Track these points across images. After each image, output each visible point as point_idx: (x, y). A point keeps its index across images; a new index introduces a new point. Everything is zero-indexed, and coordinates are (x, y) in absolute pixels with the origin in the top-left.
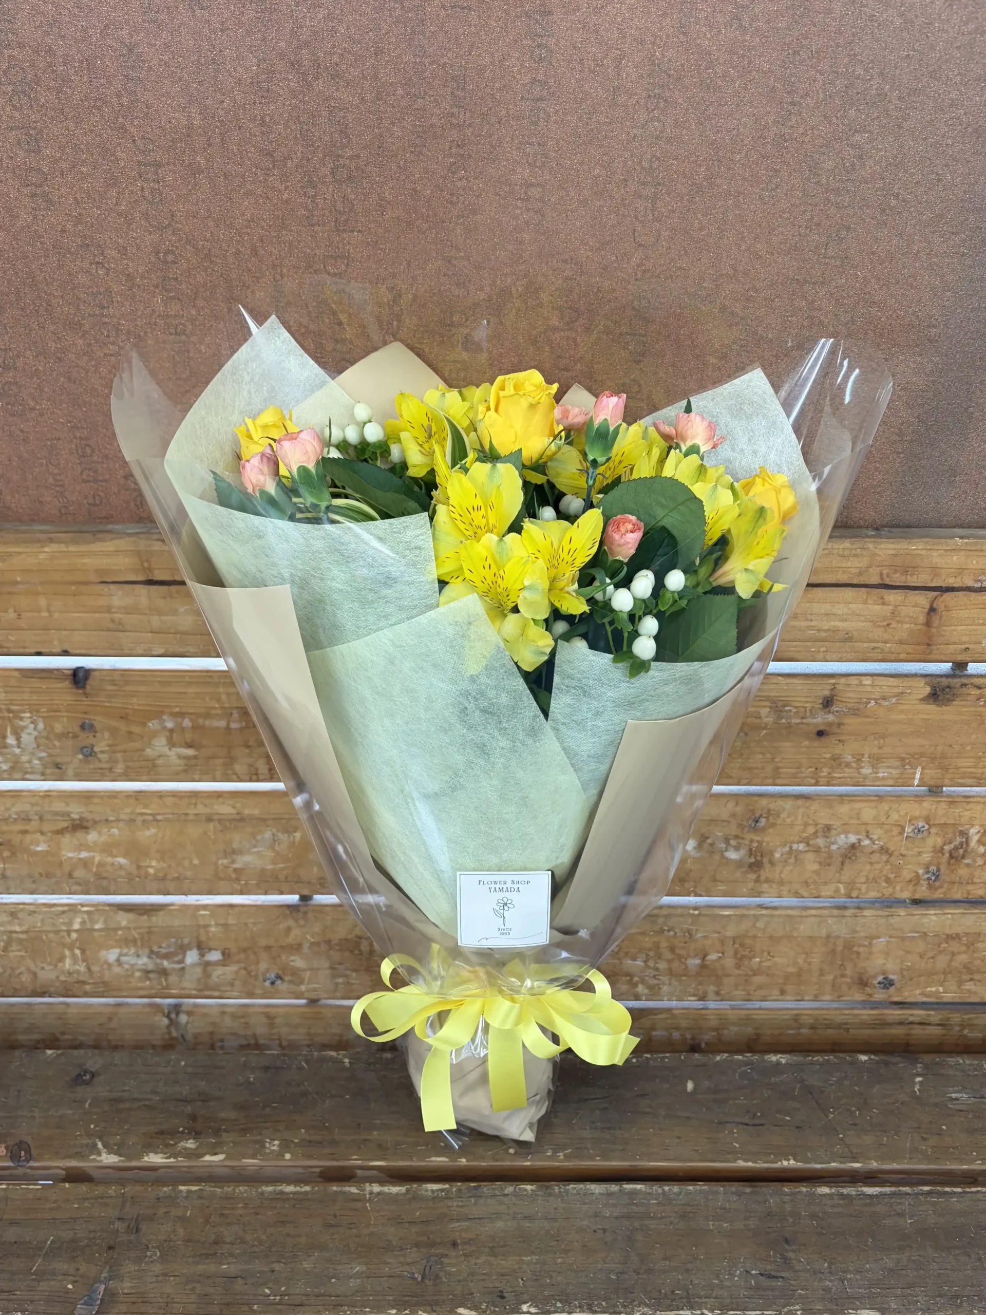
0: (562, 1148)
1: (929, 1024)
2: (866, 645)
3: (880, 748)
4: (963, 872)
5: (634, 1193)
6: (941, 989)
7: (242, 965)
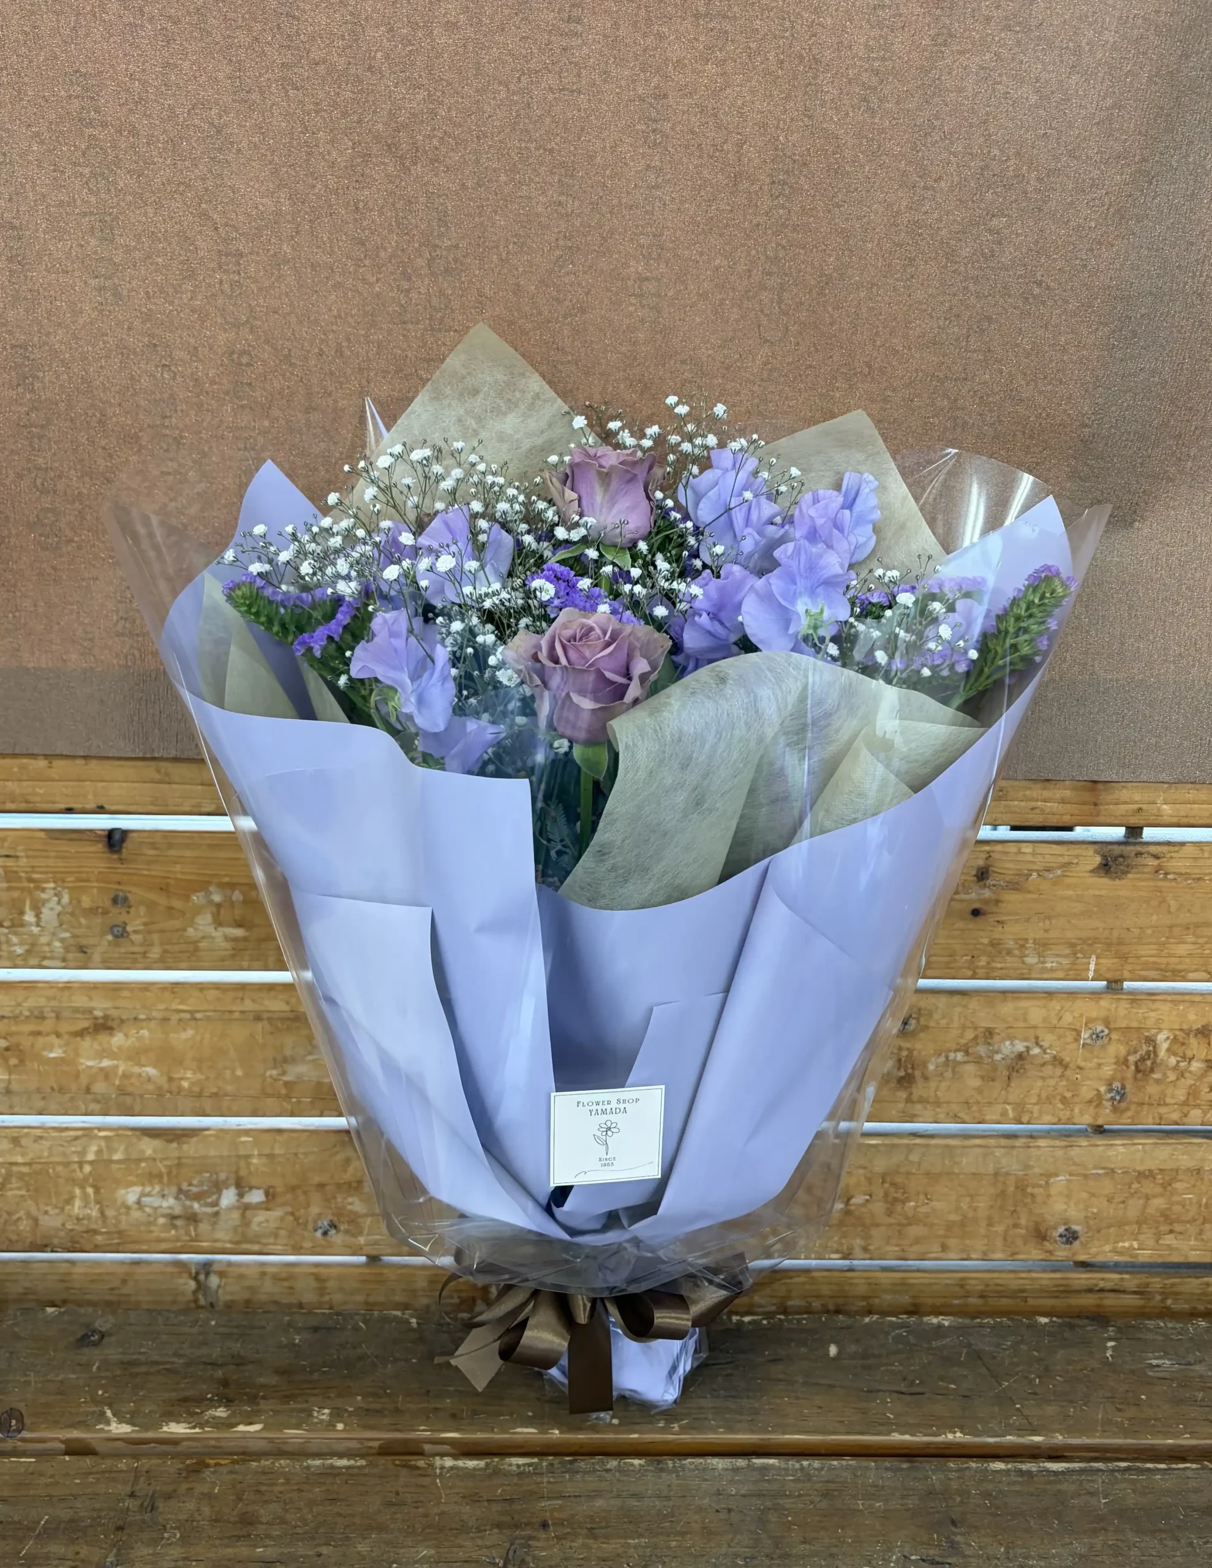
1: (1124, 1292)
2: (1023, 804)
3: (1046, 931)
4: (1152, 1089)
5: (765, 1468)
6: (1135, 1245)
7: (289, 1209)
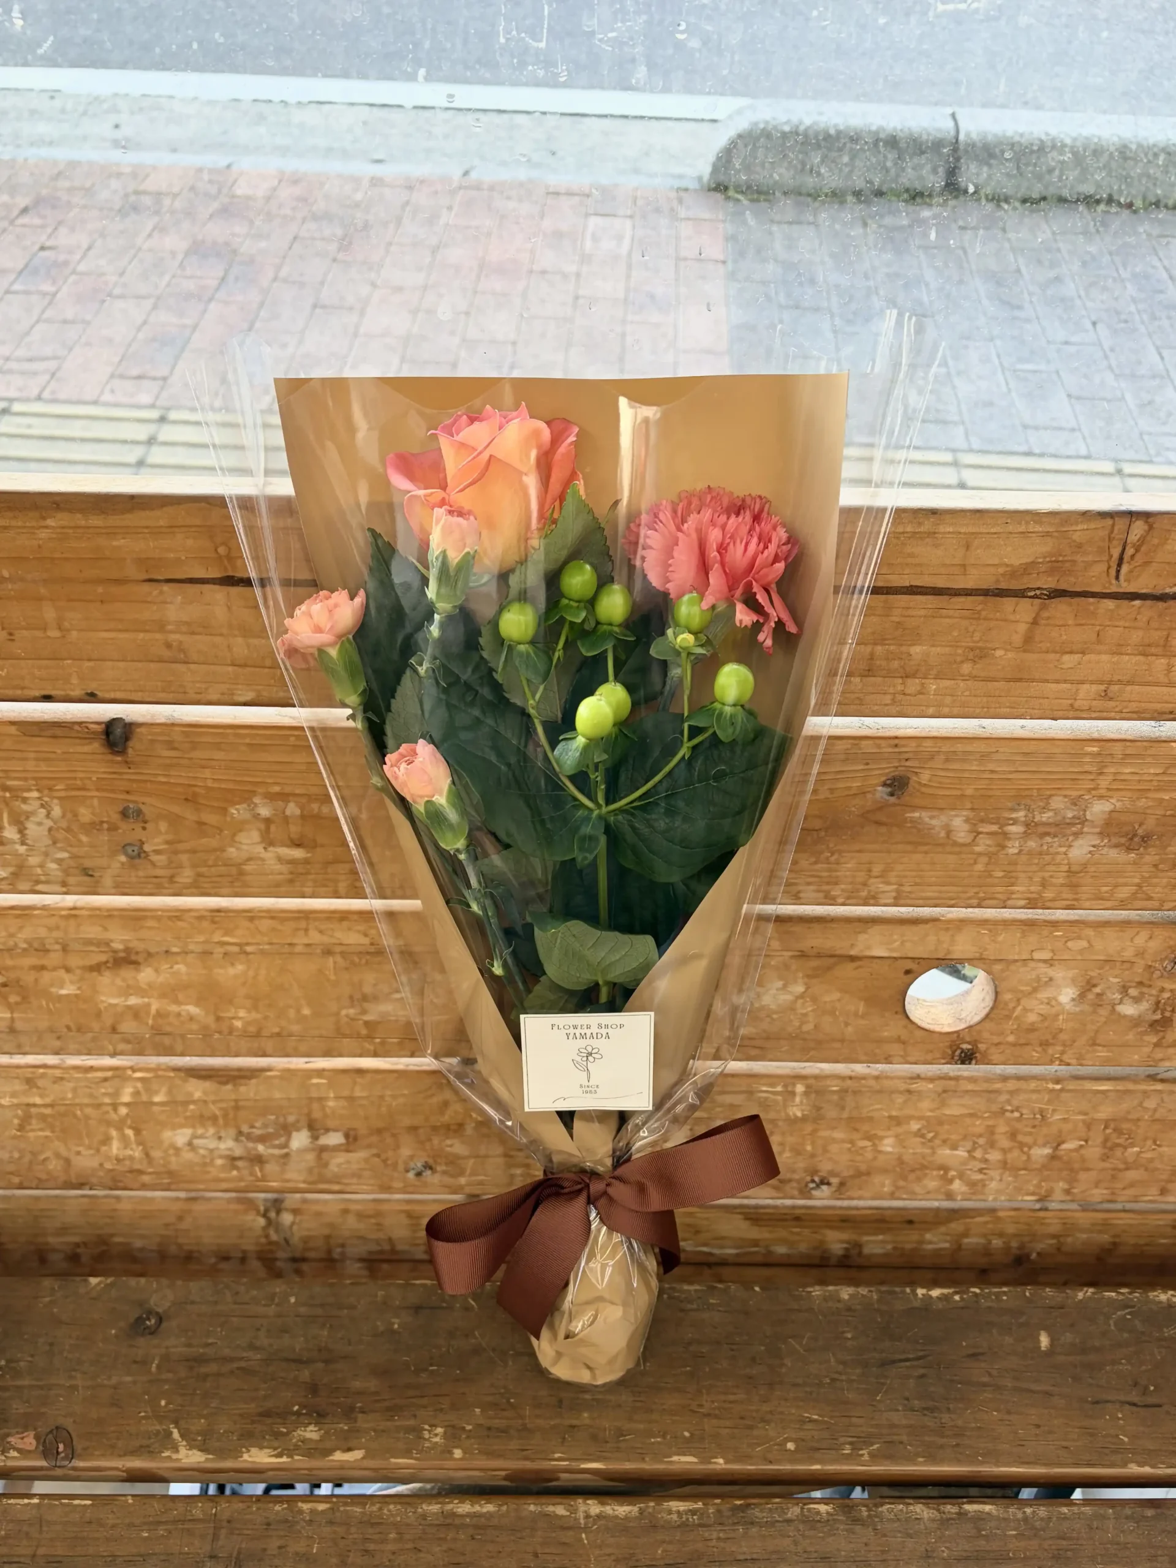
0: (865, 1441)
5: (980, 1518)
7: (374, 1151)
